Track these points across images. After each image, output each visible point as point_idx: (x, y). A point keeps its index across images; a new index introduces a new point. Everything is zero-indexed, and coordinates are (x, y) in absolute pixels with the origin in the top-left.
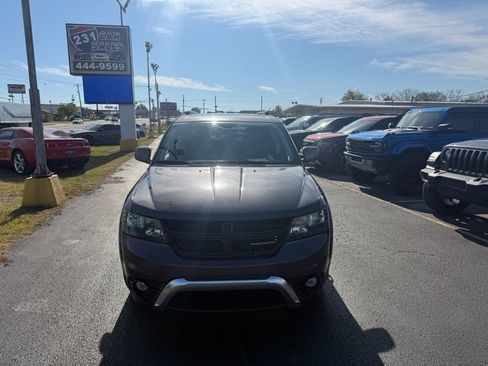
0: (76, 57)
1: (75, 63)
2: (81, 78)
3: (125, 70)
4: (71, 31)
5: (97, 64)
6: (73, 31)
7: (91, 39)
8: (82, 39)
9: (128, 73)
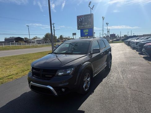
0: (79, 25)
1: (79, 27)
2: (80, 30)
3: (91, 27)
4: (78, 18)
5: (84, 26)
6: (79, 17)
7: (83, 19)
8: (81, 19)
9: (92, 27)
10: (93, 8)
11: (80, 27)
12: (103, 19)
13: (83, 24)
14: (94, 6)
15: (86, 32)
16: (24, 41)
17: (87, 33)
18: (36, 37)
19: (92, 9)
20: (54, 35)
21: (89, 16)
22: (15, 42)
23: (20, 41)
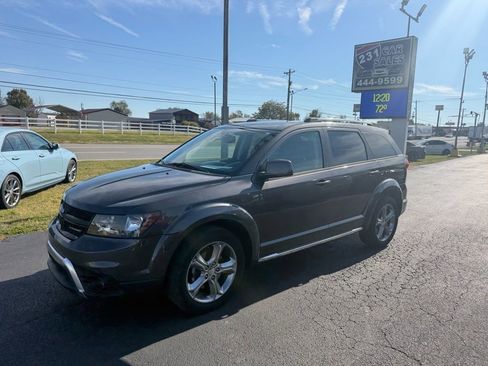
0: (358, 75)
1: (357, 81)
3: (403, 83)
4: (358, 52)
5: (376, 80)
7: (374, 56)
8: (366, 57)
9: (406, 85)
10: (420, 14)
11: (360, 83)
12: (468, 58)
13: (374, 73)
14: (425, 6)
15: (380, 103)
16: (198, 122)
17: (385, 107)
18: (240, 112)
19: (416, 20)
20: (288, 108)
21: (401, 46)
22: (174, 122)
23: (186, 122)
